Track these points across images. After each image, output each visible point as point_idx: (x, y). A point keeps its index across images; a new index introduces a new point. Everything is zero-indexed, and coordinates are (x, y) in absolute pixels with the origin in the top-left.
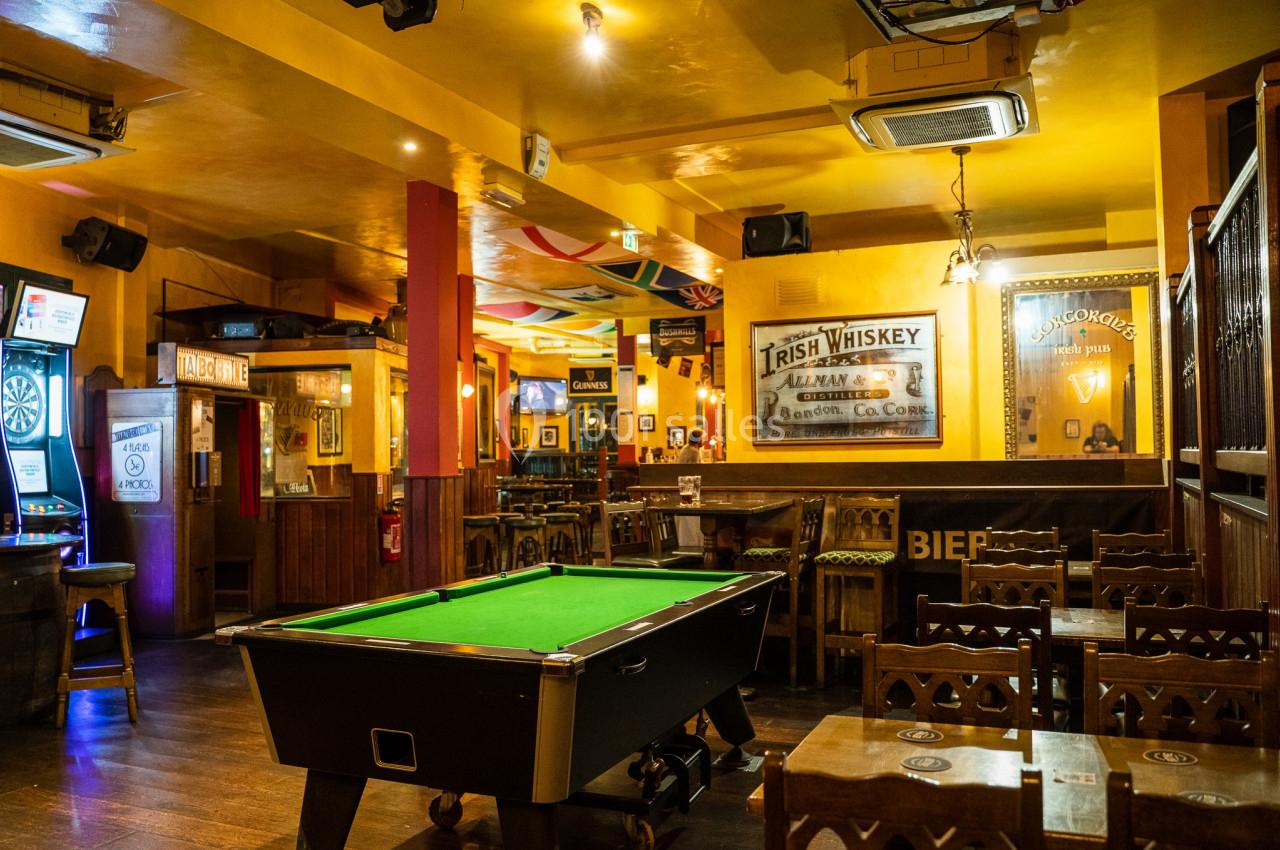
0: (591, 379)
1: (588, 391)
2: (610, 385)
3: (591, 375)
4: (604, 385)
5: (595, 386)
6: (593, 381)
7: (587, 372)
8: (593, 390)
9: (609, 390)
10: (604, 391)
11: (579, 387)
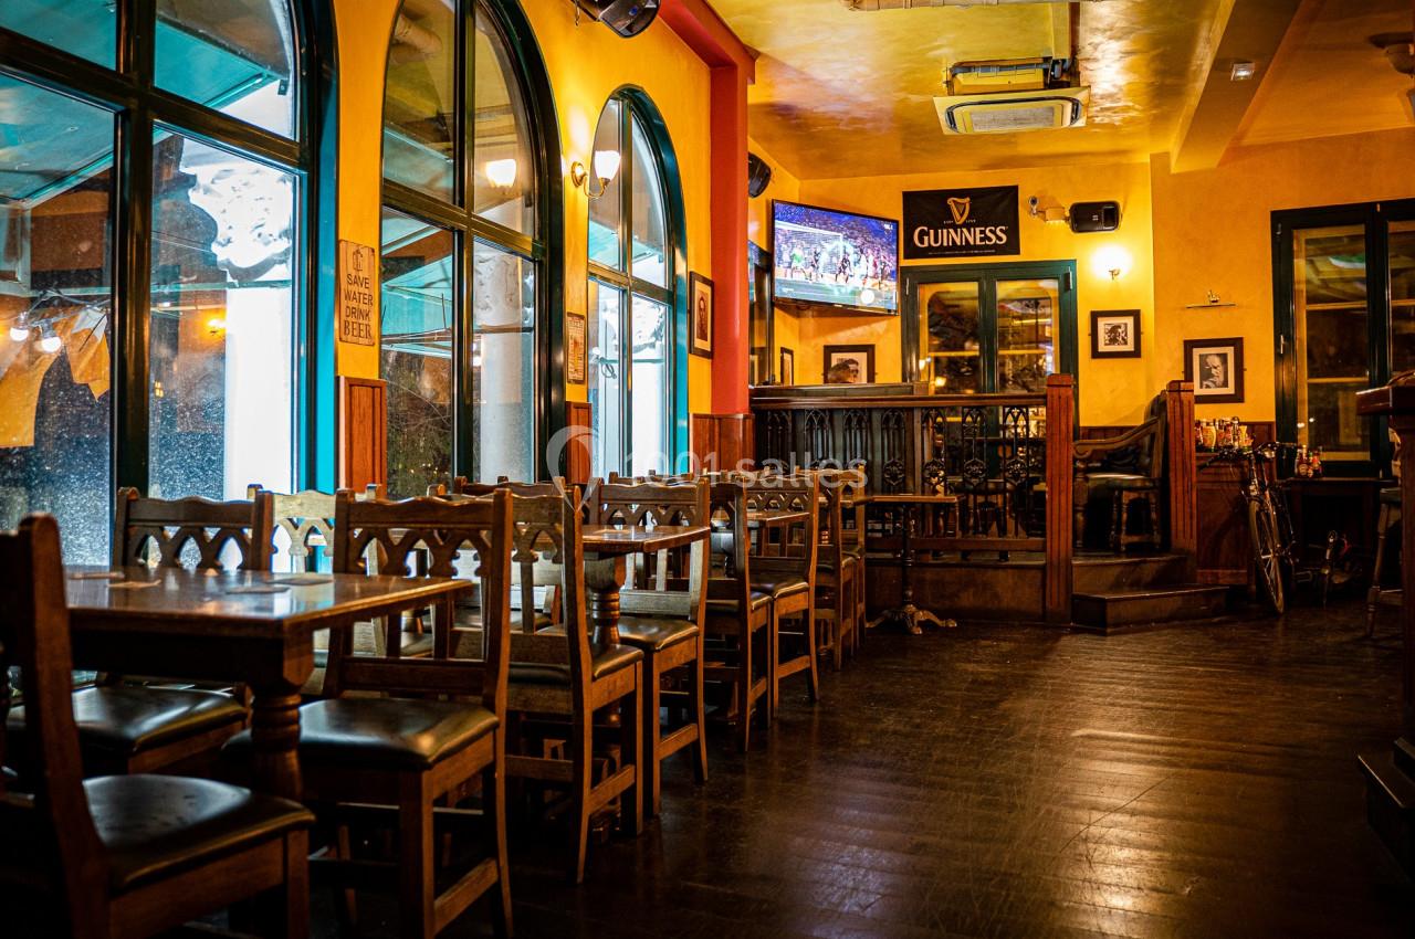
0: (960, 220)
1: (954, 250)
2: (1013, 233)
3: (960, 210)
4: (999, 235)
5: (974, 237)
6: (967, 226)
7: (950, 201)
8: (968, 249)
9: (1013, 246)
10: (998, 250)
11: (929, 241)
